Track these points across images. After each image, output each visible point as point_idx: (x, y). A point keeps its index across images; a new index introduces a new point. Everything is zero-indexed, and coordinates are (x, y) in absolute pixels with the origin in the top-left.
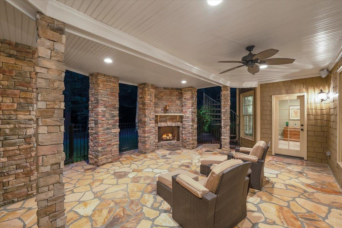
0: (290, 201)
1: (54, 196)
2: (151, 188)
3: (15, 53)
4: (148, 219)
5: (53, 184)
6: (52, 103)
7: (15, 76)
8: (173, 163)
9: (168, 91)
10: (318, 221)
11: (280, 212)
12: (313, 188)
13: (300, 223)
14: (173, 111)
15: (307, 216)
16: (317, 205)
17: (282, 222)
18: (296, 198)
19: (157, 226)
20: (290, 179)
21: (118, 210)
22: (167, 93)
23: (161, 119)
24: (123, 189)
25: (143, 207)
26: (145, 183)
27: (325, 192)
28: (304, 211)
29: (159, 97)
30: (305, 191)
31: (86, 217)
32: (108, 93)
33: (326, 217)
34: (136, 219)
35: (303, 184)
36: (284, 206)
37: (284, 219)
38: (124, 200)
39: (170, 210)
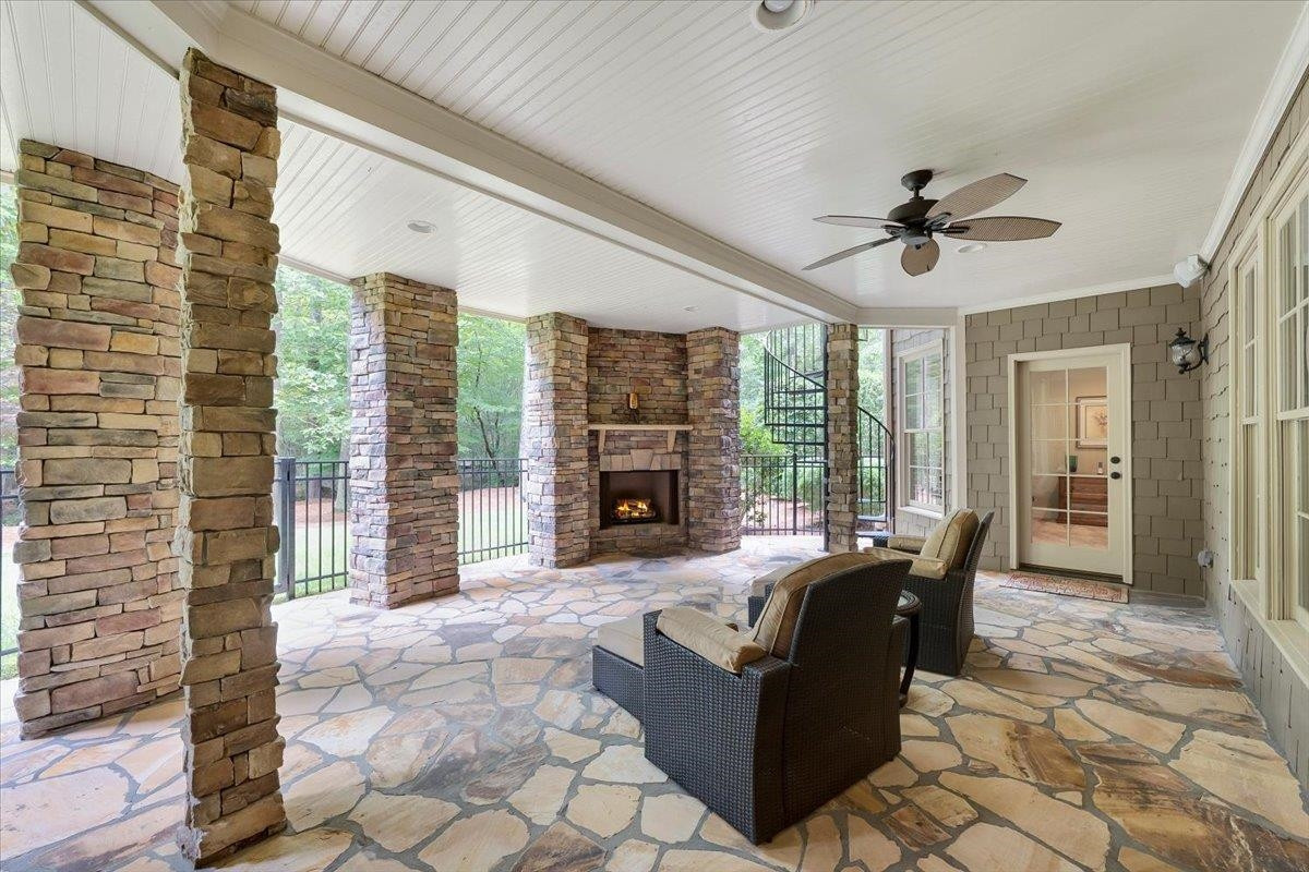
0: (1058, 707)
1: (241, 671)
2: (572, 673)
3: (93, 195)
4: (564, 763)
5: (240, 631)
6: (237, 355)
7: (93, 275)
8: (653, 598)
9: (634, 341)
10: (1144, 764)
11: (1016, 739)
12: (1142, 669)
13: (1081, 771)
14: (652, 416)
15: (1110, 751)
16: (1149, 719)
17: (1022, 769)
18: (1078, 698)
19: (592, 782)
20: (1066, 644)
21: (457, 739)
22: (633, 349)
23: (611, 445)
24: (474, 677)
25: (545, 730)
26: (554, 659)
27: (1182, 680)
28: (1099, 737)
29: (603, 364)
30: (1113, 679)
31: (349, 759)
32: (420, 347)
33: (1175, 754)
34: (521, 763)
35: (1109, 657)
36: (1034, 724)
37: (1030, 758)
38: (476, 707)
39: (639, 737)
